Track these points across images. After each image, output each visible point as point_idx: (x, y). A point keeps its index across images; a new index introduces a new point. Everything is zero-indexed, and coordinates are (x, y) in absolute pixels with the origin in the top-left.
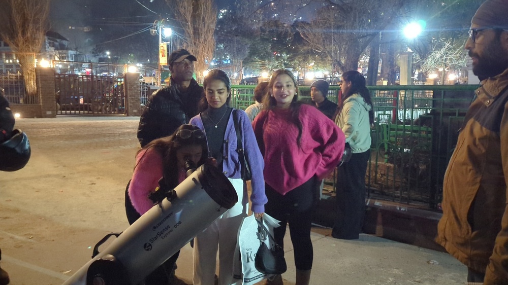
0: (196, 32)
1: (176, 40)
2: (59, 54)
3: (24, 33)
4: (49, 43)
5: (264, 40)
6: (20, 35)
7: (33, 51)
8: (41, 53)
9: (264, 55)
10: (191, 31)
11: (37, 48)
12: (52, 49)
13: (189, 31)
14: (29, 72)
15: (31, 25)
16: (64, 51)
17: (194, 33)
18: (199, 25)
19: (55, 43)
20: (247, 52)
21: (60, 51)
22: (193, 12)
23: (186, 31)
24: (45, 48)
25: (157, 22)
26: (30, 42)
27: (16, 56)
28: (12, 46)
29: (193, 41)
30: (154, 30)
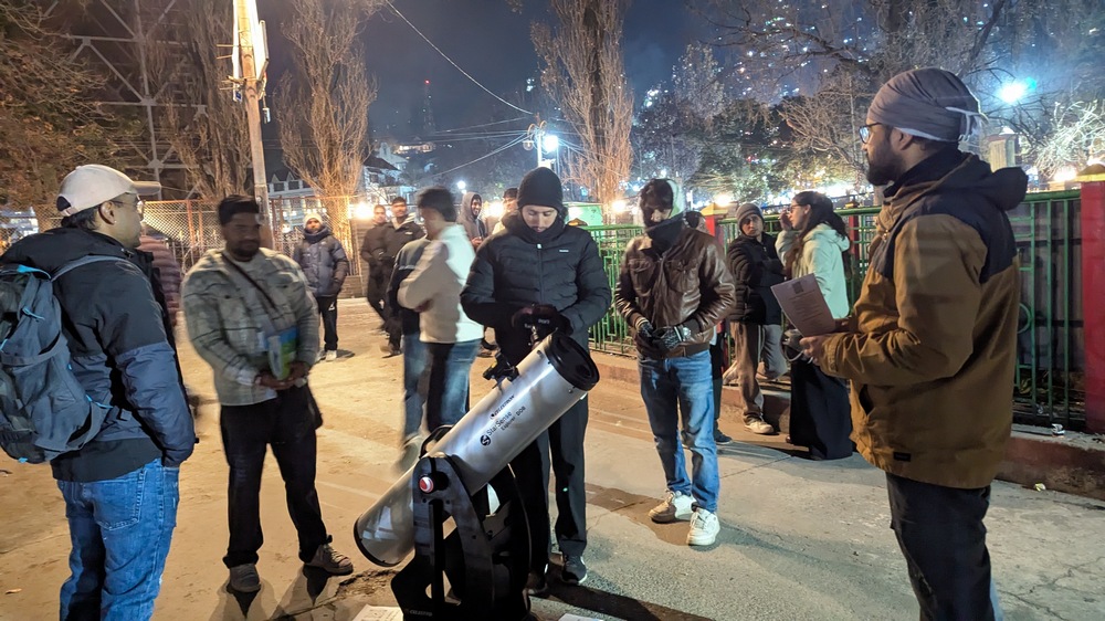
0: (600, 138)
1: (566, 155)
2: (387, 193)
3: (331, 165)
4: (370, 177)
5: (726, 138)
6: (326, 169)
7: (346, 192)
8: (358, 193)
9: (729, 164)
10: (590, 135)
11: (353, 185)
12: (375, 186)
13: (587, 136)
14: (341, 227)
15: (340, 152)
16: (394, 188)
17: (597, 140)
18: (604, 126)
19: (379, 176)
20: (697, 162)
21: (388, 188)
22: (592, 105)
23: (582, 138)
24: (364, 185)
25: (533, 128)
26: (341, 178)
27: (322, 202)
28: (315, 188)
29: (594, 153)
30: (529, 142)
